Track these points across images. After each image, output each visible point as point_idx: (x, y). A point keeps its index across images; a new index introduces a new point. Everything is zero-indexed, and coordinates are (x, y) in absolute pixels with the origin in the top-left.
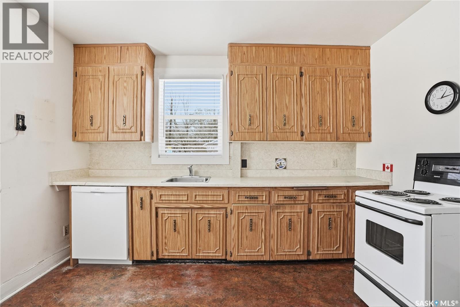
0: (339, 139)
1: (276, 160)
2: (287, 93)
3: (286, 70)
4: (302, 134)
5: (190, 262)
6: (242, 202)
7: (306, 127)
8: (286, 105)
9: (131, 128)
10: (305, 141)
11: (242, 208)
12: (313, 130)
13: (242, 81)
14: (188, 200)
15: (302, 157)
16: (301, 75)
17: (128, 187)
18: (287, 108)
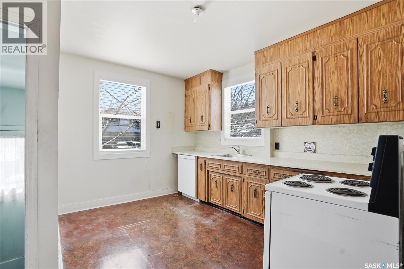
0: (362, 120)
1: (305, 144)
2: (299, 81)
3: (298, 60)
4: (315, 118)
5: (225, 210)
6: (250, 175)
7: (319, 110)
8: (298, 92)
9: (205, 122)
10: (317, 125)
11: (250, 179)
12: (326, 112)
13: (263, 80)
14: (221, 168)
15: (334, 141)
16: (314, 59)
17: (196, 157)
18: (299, 95)
